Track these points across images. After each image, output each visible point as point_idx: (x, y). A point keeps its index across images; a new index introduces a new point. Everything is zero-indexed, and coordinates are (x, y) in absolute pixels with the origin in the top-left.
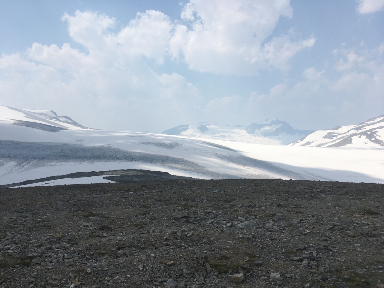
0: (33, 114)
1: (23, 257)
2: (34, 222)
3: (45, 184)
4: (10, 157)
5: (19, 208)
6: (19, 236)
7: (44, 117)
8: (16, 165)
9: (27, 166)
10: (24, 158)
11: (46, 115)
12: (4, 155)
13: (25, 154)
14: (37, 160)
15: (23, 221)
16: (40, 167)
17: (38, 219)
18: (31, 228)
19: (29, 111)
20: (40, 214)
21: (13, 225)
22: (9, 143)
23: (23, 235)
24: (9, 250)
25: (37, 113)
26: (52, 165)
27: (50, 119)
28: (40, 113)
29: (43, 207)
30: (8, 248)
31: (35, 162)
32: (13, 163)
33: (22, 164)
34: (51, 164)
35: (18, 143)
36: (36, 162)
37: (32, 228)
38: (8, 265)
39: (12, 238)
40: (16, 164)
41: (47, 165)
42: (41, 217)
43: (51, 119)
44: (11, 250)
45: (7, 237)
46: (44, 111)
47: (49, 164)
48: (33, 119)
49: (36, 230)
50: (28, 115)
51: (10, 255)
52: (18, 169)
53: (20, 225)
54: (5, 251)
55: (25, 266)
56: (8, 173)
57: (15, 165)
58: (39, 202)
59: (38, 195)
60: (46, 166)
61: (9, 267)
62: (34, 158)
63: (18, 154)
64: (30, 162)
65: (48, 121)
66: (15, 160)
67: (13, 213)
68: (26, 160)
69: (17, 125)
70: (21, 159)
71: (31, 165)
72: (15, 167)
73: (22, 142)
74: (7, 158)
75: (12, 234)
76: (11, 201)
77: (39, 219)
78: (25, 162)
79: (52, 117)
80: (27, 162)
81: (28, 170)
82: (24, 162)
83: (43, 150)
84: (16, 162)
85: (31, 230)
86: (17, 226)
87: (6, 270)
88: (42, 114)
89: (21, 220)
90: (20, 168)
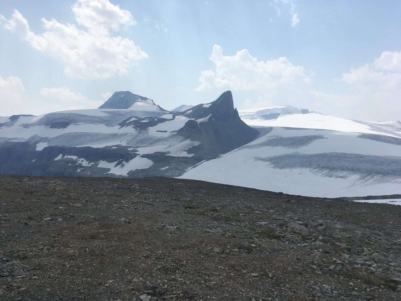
0: (378, 126)
1: (388, 279)
2: (390, 243)
3: (390, 202)
4: (354, 170)
5: (370, 224)
6: (377, 254)
7: (389, 129)
8: (360, 179)
9: (371, 181)
10: (367, 172)
11: (392, 126)
12: (348, 168)
13: (369, 168)
14: (381, 175)
15: (377, 239)
16: (384, 182)
17: (393, 240)
18: (387, 249)
19: (373, 123)
20: (394, 235)
21: (368, 241)
22: (353, 156)
23: (381, 254)
24: (371, 267)
25: (382, 125)
26: (398, 182)
27: (396, 130)
28: (385, 125)
29: (395, 228)
30: (369, 265)
31: (378, 177)
32: (356, 176)
33: (365, 178)
34: (397, 180)
35: (362, 156)
36: (380, 177)
37: (389, 249)
38: (372, 283)
39: (370, 255)
40: (359, 177)
41: (392, 181)
42: (397, 239)
43: (398, 131)
44: (373, 267)
45: (365, 252)
46: (390, 123)
47: (394, 181)
48: (378, 131)
49: (393, 252)
50: (373, 127)
51: (373, 273)
52: (362, 183)
53: (375, 243)
54: (367, 267)
55: (391, 290)
56: (352, 186)
57: (358, 179)
58: (390, 221)
59: (387, 214)
60: (390, 182)
61: (374, 285)
62: (378, 173)
63: (361, 167)
64: (374, 177)
65: (395, 133)
66: (358, 174)
67: (364, 228)
68: (370, 174)
69: (361, 138)
70: (364, 173)
71: (375, 180)
72: (359, 180)
73: (366, 156)
74: (351, 171)
75: (369, 250)
76: (360, 216)
77: (395, 240)
78: (370, 176)
79: (399, 129)
80: (371, 176)
81: (371, 185)
82: (368, 176)
83: (387, 165)
84: (359, 176)
85: (387, 250)
86: (372, 243)
87: (371, 287)
88: (387, 125)
89: (376, 238)
90: (362, 182)
